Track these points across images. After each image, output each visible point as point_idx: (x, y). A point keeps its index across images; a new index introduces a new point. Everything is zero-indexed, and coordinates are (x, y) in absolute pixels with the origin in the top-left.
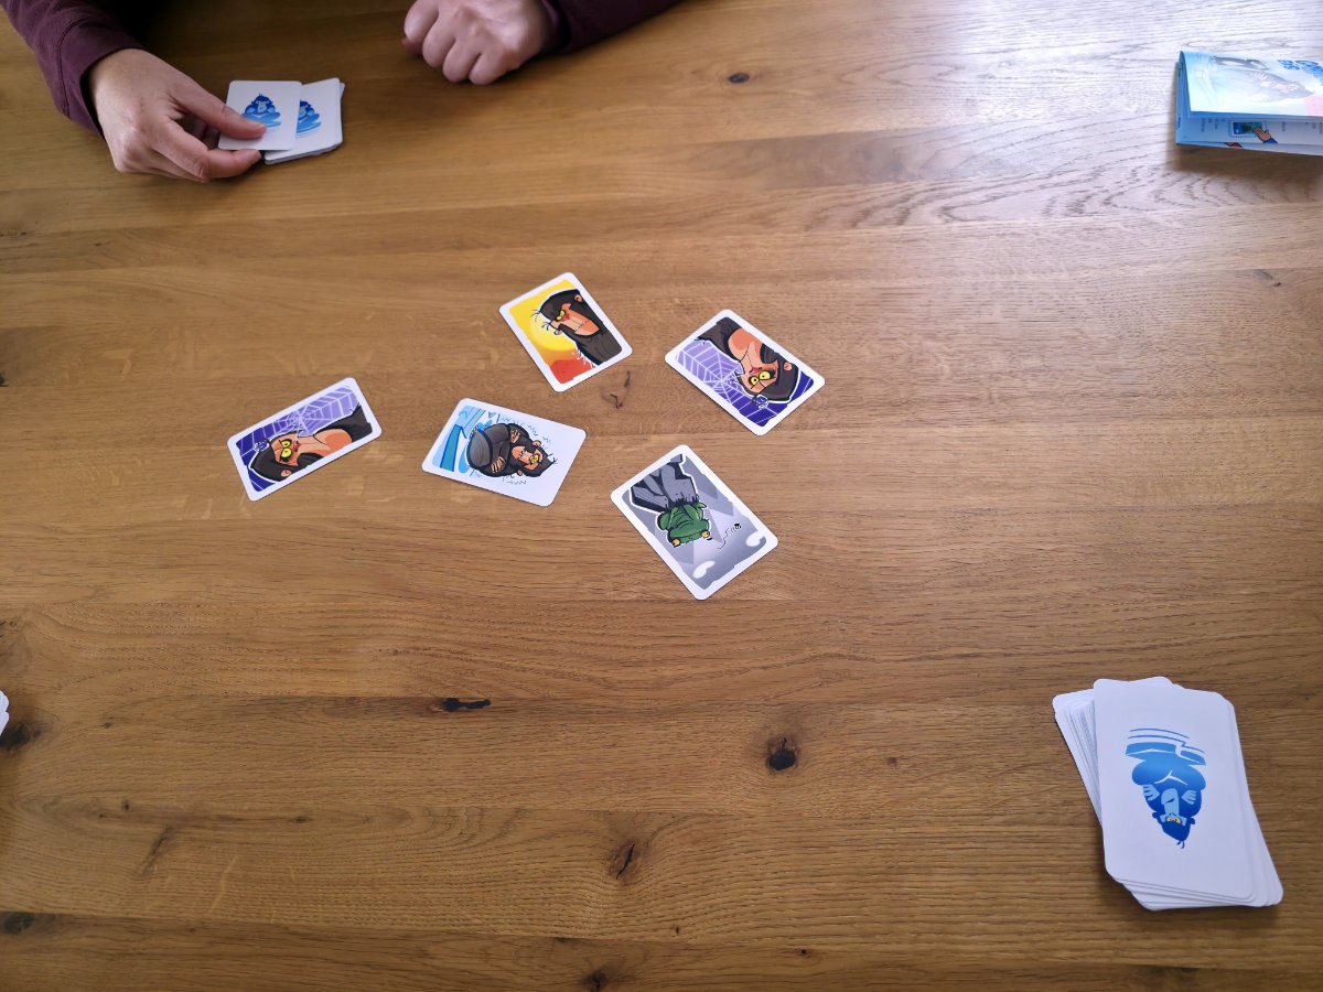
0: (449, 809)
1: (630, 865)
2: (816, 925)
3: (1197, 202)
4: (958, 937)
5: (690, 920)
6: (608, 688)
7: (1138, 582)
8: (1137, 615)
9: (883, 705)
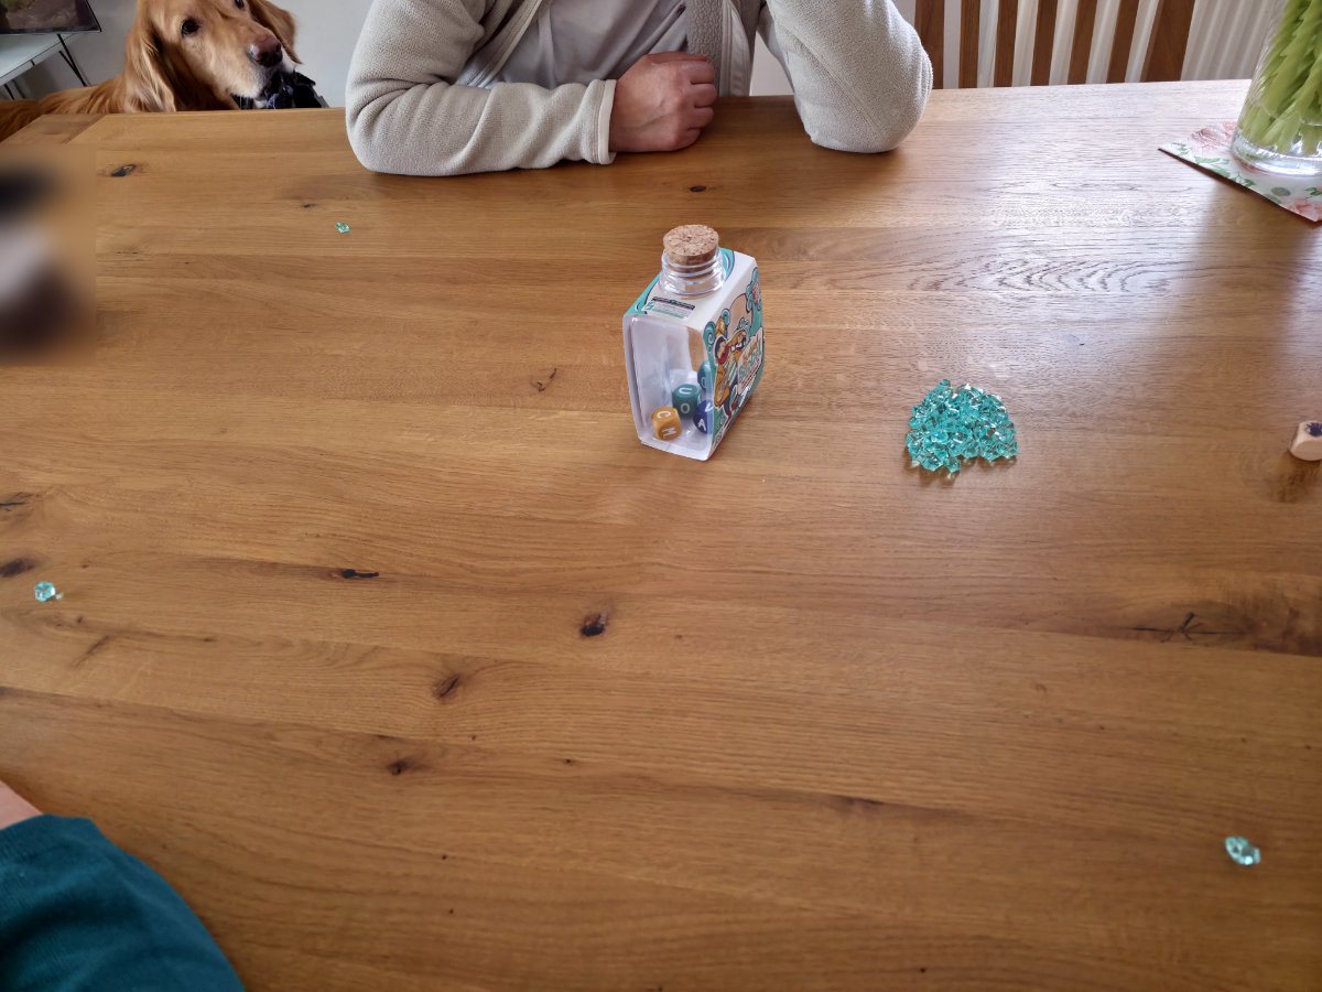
0: (324, 642)
1: (452, 690)
2: (583, 743)
3: (1032, 287)
4: (695, 762)
5: (485, 732)
6: (472, 572)
7: (909, 533)
8: (903, 555)
9: (684, 600)
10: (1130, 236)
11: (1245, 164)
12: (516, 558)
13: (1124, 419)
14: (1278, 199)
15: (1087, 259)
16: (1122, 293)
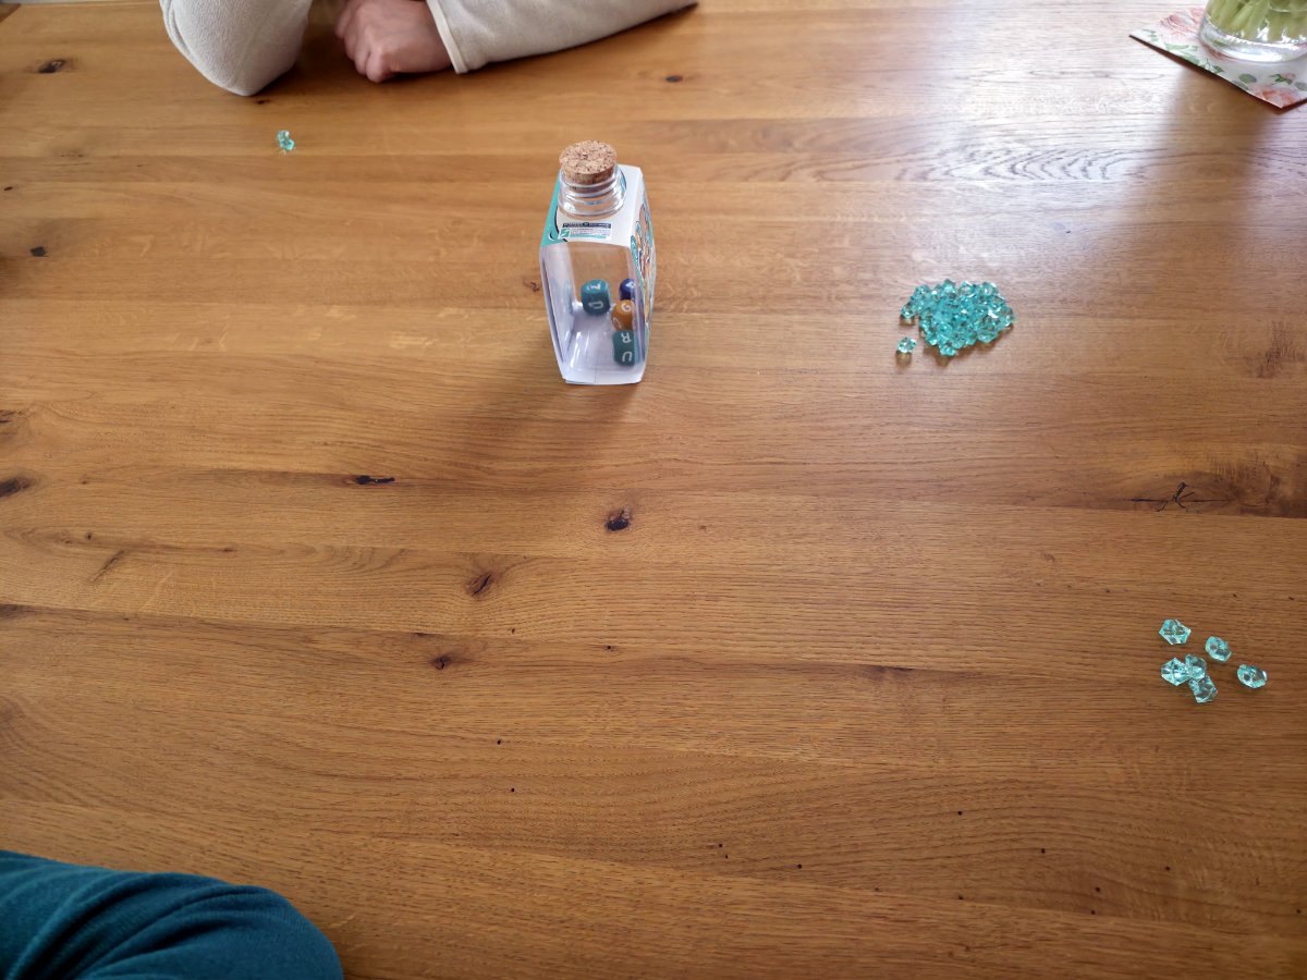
0: (348, 547)
1: (485, 588)
2: (621, 631)
3: (1017, 176)
4: (730, 642)
5: (525, 625)
6: (491, 474)
7: (917, 420)
8: (913, 441)
9: (705, 492)
10: (1107, 124)
11: (1213, 51)
12: (532, 459)
13: (1111, 303)
14: (1245, 86)
15: (1067, 147)
16: (1102, 181)
